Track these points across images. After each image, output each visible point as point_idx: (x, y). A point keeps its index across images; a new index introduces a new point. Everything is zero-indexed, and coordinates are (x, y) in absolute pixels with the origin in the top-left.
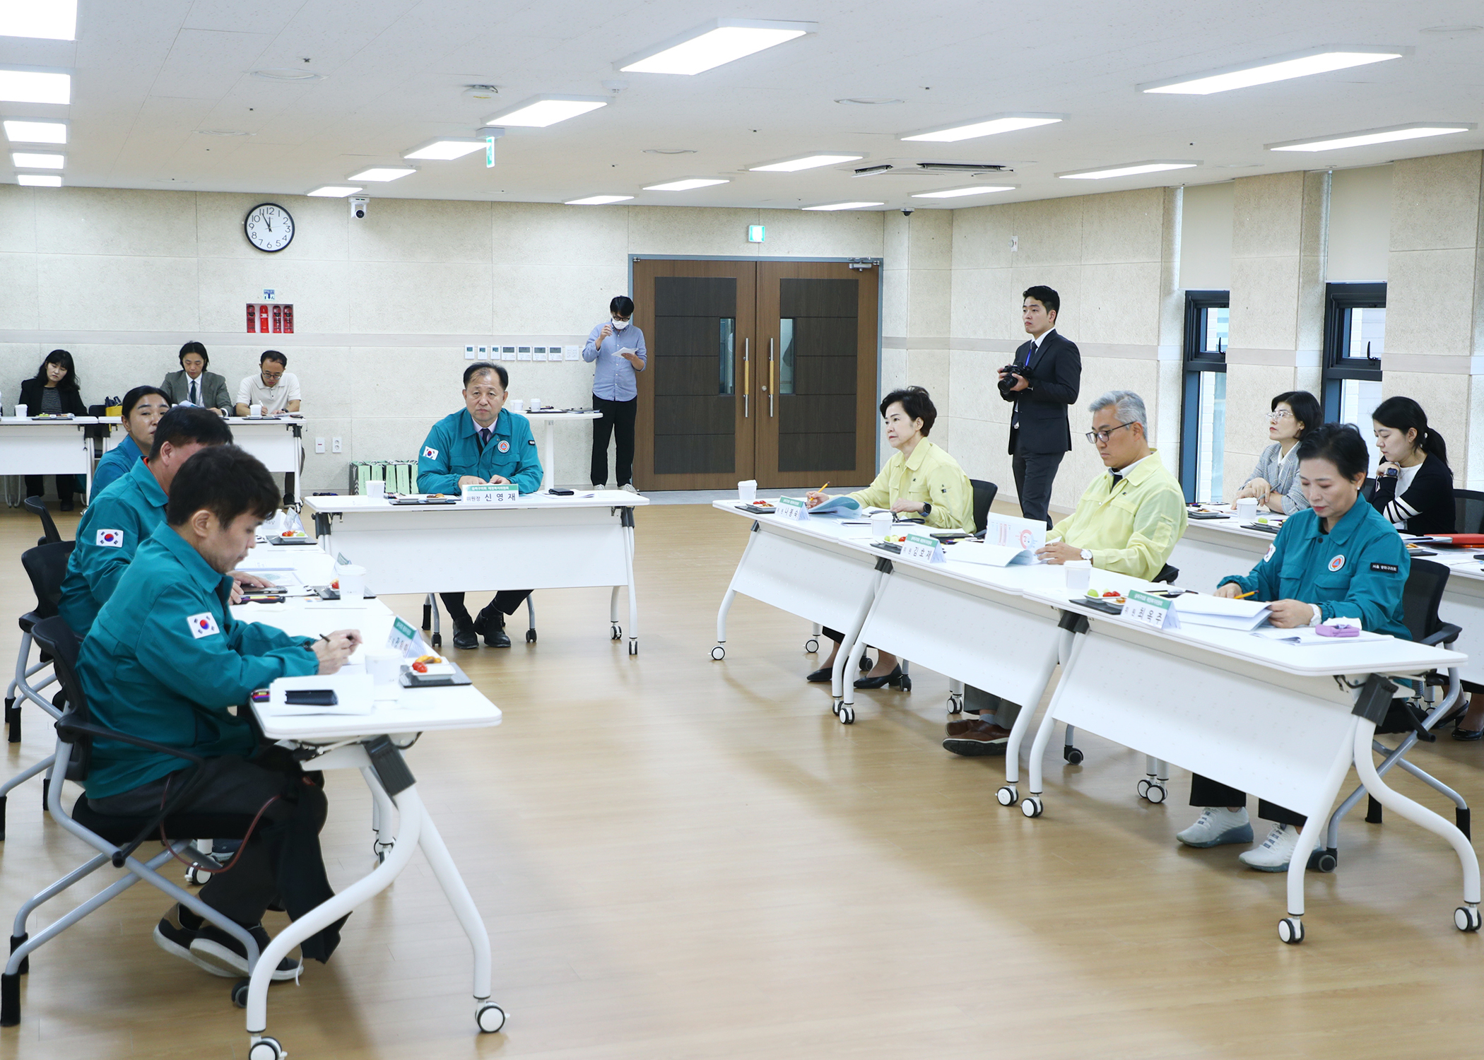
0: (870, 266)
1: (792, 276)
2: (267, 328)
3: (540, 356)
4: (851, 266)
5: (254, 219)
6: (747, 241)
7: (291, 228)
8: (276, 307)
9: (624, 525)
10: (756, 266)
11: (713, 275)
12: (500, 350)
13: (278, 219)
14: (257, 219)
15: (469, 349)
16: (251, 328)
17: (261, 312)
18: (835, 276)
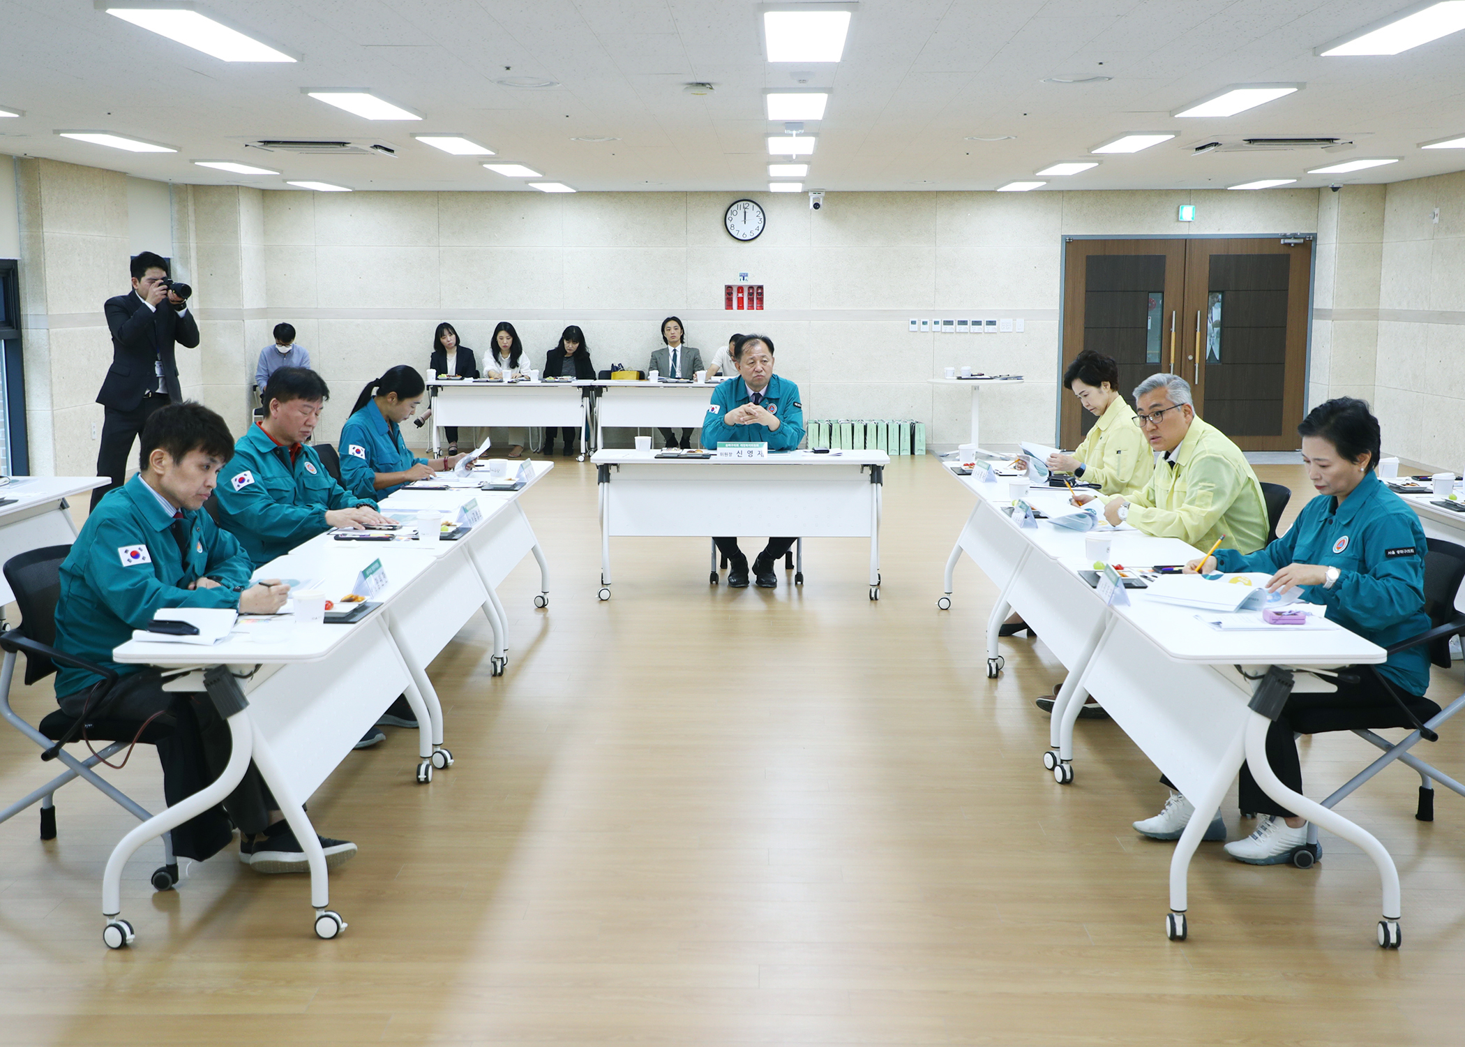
0: (1302, 241)
1: (1222, 252)
2: (743, 306)
3: (977, 328)
4: (1282, 242)
5: (732, 213)
7: (763, 220)
8: (751, 287)
10: (1186, 243)
11: (1143, 252)
12: (941, 323)
13: (753, 211)
14: (735, 213)
15: (913, 323)
16: (729, 305)
17: (738, 292)
18: (1266, 251)
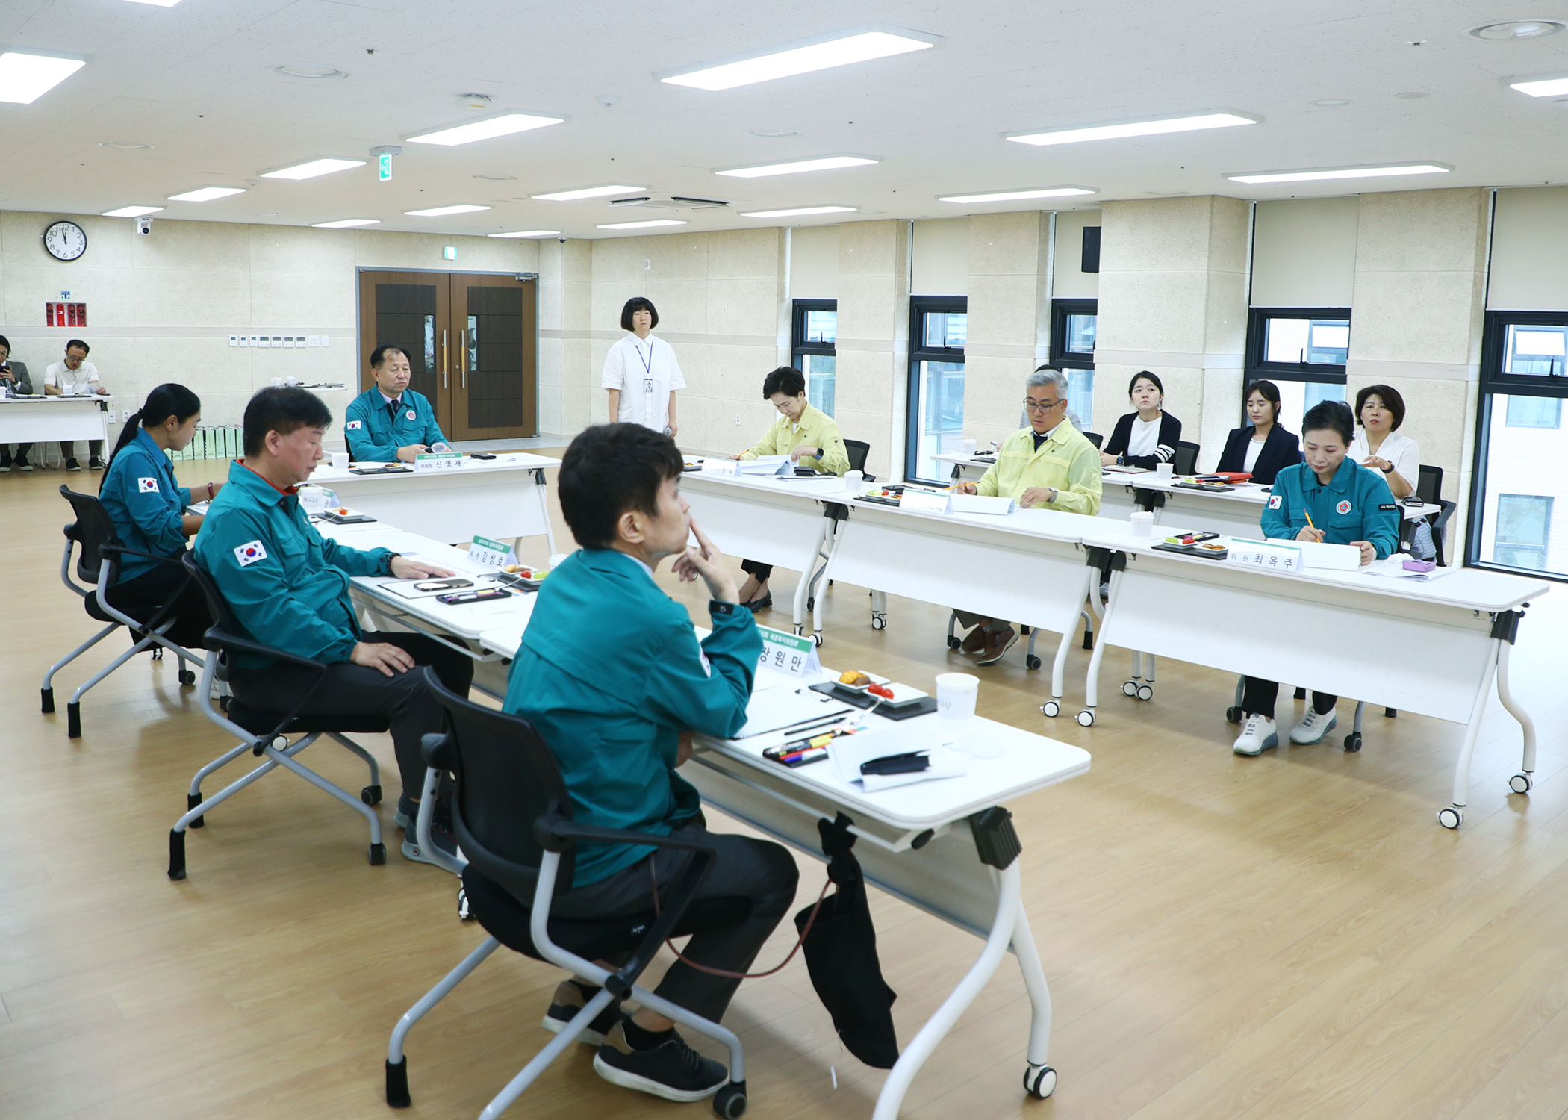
0: (530, 278)
1: (475, 284)
2: (64, 323)
3: (289, 344)
4: (517, 278)
5: (51, 233)
6: (444, 258)
7: (84, 241)
8: (70, 305)
9: (538, 483)
10: (450, 276)
11: (419, 283)
12: (258, 339)
13: (73, 234)
14: (54, 233)
15: (233, 339)
16: (50, 323)
17: (58, 309)
18: (506, 286)
